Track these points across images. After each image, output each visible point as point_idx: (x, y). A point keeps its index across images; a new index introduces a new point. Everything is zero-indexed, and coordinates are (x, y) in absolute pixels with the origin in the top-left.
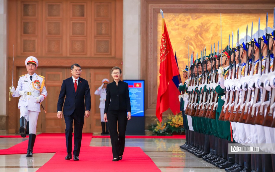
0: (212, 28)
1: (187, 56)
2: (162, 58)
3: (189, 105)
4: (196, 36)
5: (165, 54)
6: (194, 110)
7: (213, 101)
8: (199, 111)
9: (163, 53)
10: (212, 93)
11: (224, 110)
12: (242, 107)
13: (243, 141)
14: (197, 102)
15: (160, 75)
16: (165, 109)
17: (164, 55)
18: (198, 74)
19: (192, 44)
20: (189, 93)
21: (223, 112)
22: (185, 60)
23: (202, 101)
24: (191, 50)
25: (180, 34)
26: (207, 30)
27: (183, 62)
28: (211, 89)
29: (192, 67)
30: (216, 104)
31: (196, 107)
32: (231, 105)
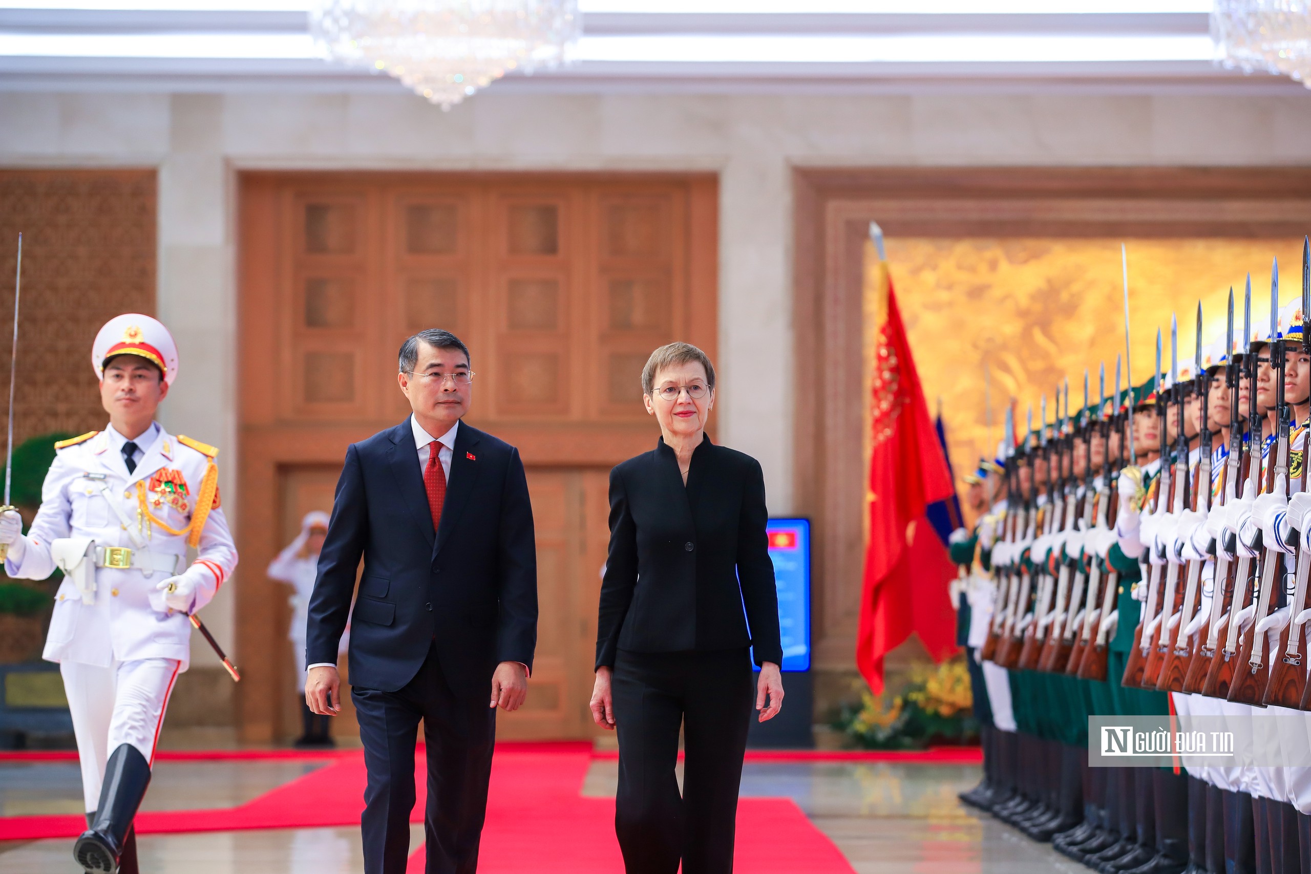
0: (1092, 301)
1: (986, 419)
2: (880, 427)
3: (999, 620)
4: (1026, 334)
5: (893, 407)
6: (1018, 644)
7: (1099, 605)
8: (1039, 647)
9: (885, 405)
10: (1094, 573)
11: (1145, 643)
12: (1214, 633)
13: (1222, 770)
14: (1030, 607)
15: (870, 497)
16: (893, 641)
17: (886, 414)
18: (1035, 493)
19: (1006, 368)
20: (999, 572)
21: (1139, 651)
22: (979, 433)
23: (1052, 606)
24: (1003, 390)
25: (958, 326)
26: (1070, 310)
27: (970, 443)
28: (1090, 558)
29: (1009, 466)
30: (1109, 619)
31: (1023, 631)
32: (1169, 622)
